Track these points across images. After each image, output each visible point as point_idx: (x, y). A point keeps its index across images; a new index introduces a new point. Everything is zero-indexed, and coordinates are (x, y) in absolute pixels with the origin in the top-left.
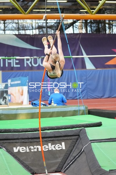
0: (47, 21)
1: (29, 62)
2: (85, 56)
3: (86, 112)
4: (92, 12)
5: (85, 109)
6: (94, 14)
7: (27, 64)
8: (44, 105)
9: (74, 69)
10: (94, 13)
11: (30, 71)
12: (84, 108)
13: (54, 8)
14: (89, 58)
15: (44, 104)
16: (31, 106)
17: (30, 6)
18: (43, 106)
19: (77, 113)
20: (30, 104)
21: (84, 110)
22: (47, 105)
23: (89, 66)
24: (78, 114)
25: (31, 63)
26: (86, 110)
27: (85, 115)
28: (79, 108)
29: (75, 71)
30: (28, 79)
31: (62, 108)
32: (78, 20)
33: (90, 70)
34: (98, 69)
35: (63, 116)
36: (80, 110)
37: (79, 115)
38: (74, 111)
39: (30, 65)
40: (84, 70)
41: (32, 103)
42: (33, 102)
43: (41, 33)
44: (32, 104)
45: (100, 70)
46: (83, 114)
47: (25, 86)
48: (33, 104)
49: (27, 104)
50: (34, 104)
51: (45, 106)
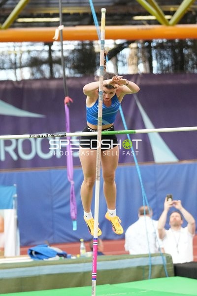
0: (53, 48)
1: (10, 149)
2: (150, 129)
3: (168, 270)
4: (167, 21)
5: (165, 261)
6: (174, 24)
7: (7, 154)
8: (60, 255)
9: (136, 161)
10: (171, 22)
11: (16, 172)
12: (163, 260)
13: (68, 14)
14: (161, 134)
15: (60, 251)
16: (27, 259)
17: (12, 9)
18: (57, 258)
19: (146, 274)
20: (23, 253)
21: (163, 266)
22: (69, 255)
23: (162, 154)
24: (148, 275)
25: (16, 150)
26: (168, 266)
27: (166, 277)
28: (151, 261)
29: (138, 167)
30: (15, 191)
31: (108, 260)
32: (129, 42)
33: (164, 165)
34: (185, 162)
35: (112, 282)
36: (153, 266)
37: (151, 278)
38: (139, 268)
39: (15, 157)
40: (150, 165)
41: (31, 251)
42: (32, 248)
43: (38, 76)
44: (31, 254)
45: (189, 166)
46: (160, 275)
47: (7, 208)
48: (33, 253)
49: (14, 255)
50: (36, 253)
51: (63, 258)
